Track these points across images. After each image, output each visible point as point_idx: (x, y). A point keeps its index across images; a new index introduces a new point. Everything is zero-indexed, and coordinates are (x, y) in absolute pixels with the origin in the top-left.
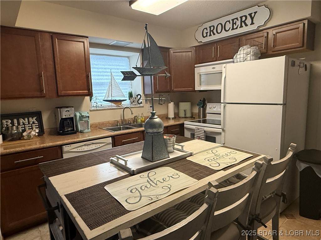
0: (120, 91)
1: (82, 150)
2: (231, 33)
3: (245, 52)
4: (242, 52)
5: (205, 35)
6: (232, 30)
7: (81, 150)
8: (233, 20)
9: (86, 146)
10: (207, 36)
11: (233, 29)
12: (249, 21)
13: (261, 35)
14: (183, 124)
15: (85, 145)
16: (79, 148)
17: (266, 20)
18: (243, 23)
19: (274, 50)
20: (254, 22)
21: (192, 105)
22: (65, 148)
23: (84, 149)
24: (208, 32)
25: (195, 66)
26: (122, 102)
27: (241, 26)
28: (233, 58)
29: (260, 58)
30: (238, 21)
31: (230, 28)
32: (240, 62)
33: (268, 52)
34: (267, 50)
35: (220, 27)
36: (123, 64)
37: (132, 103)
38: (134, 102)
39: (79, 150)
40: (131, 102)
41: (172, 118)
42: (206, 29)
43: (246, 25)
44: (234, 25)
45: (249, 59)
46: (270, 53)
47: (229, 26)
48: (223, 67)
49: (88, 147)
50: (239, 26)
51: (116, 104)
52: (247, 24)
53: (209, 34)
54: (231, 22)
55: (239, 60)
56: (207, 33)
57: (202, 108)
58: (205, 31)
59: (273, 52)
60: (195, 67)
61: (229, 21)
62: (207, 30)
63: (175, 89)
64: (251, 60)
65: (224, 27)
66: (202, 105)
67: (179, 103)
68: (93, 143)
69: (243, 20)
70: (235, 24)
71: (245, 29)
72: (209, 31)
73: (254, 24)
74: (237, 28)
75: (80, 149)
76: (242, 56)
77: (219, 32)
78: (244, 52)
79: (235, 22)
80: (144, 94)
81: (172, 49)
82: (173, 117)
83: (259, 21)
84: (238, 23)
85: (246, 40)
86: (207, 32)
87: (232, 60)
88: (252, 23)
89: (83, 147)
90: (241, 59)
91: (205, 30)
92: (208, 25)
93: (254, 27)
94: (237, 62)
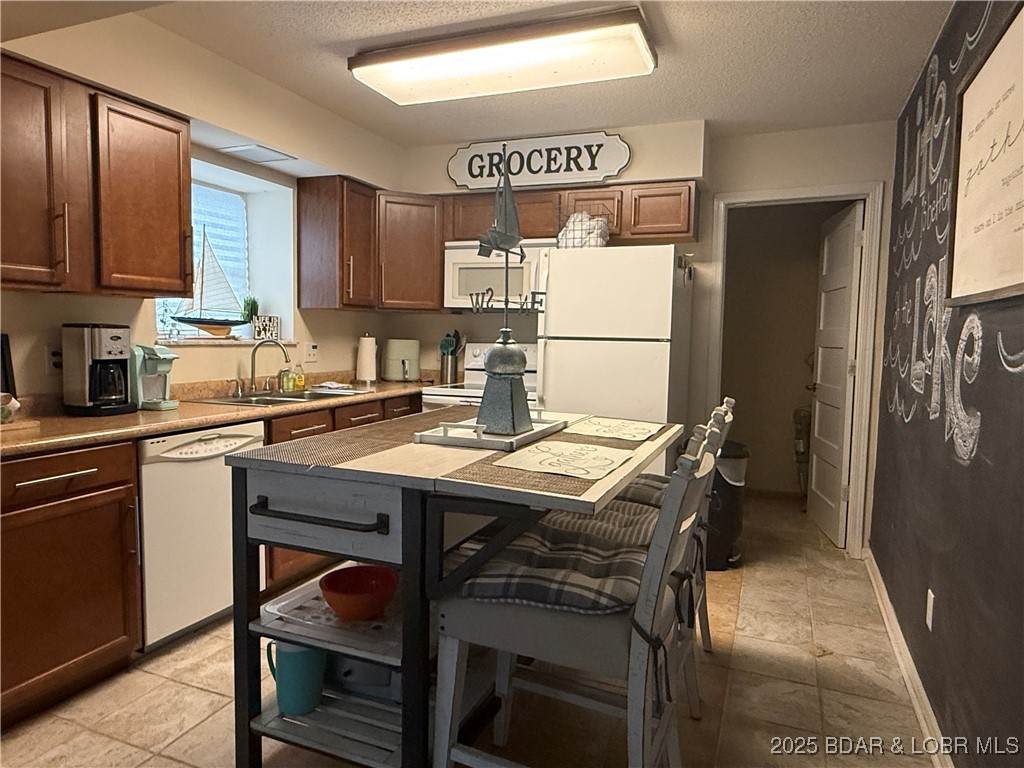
0: (229, 295)
1: (192, 456)
2: (543, 179)
3: (584, 227)
4: (578, 226)
5: (476, 171)
6: (546, 172)
7: (190, 456)
8: (549, 151)
9: (202, 444)
10: (481, 174)
11: (549, 170)
12: (585, 161)
13: (611, 195)
14: (420, 395)
15: (200, 440)
16: (185, 450)
17: (621, 167)
18: (573, 162)
19: (636, 231)
20: (596, 165)
21: (424, 348)
22: (151, 448)
23: (197, 453)
24: (484, 167)
25: (447, 244)
26: (233, 328)
27: (568, 169)
28: (556, 237)
29: (608, 244)
30: (561, 154)
31: (542, 167)
32: (574, 247)
33: (623, 233)
34: (621, 229)
35: (516, 160)
36: (228, 214)
37: (259, 333)
38: (265, 329)
39: (184, 456)
40: (257, 329)
41: (372, 382)
42: (481, 157)
43: (580, 169)
44: (553, 162)
45: (593, 242)
46: (627, 235)
47: (538, 162)
48: (542, 255)
49: (209, 447)
50: (564, 167)
51: (212, 331)
52: (582, 165)
53: (486, 171)
54: (545, 154)
55: (570, 243)
56: (482, 168)
57: (450, 357)
58: (477, 162)
59: (633, 234)
60: (446, 248)
61: (540, 152)
62: (482, 160)
63: (389, 299)
64: (597, 246)
65: (526, 162)
66: (452, 348)
67: (387, 343)
68: (221, 437)
69: (572, 157)
70: (555, 159)
71: (574, 177)
72: (486, 162)
73: (596, 168)
74: (558, 170)
75: (186, 453)
76: (578, 234)
77: (515, 171)
78: (580, 227)
79: (553, 156)
80: (299, 307)
81: (382, 192)
82: (374, 378)
83: (609, 164)
84: (562, 159)
85: (576, 200)
86: (481, 164)
87: (554, 240)
88: (593, 167)
89: (196, 447)
90: (576, 241)
91: (477, 159)
92: (485, 149)
93: (596, 177)
94: (566, 247)
